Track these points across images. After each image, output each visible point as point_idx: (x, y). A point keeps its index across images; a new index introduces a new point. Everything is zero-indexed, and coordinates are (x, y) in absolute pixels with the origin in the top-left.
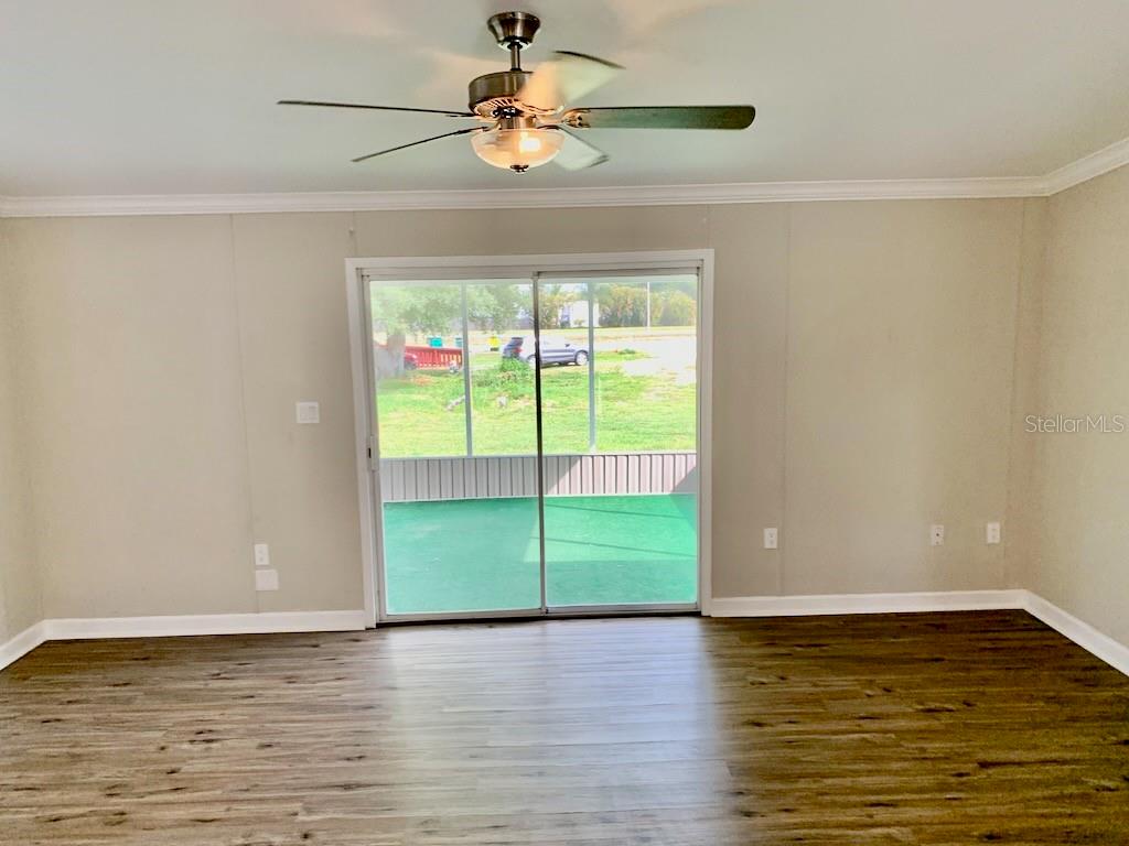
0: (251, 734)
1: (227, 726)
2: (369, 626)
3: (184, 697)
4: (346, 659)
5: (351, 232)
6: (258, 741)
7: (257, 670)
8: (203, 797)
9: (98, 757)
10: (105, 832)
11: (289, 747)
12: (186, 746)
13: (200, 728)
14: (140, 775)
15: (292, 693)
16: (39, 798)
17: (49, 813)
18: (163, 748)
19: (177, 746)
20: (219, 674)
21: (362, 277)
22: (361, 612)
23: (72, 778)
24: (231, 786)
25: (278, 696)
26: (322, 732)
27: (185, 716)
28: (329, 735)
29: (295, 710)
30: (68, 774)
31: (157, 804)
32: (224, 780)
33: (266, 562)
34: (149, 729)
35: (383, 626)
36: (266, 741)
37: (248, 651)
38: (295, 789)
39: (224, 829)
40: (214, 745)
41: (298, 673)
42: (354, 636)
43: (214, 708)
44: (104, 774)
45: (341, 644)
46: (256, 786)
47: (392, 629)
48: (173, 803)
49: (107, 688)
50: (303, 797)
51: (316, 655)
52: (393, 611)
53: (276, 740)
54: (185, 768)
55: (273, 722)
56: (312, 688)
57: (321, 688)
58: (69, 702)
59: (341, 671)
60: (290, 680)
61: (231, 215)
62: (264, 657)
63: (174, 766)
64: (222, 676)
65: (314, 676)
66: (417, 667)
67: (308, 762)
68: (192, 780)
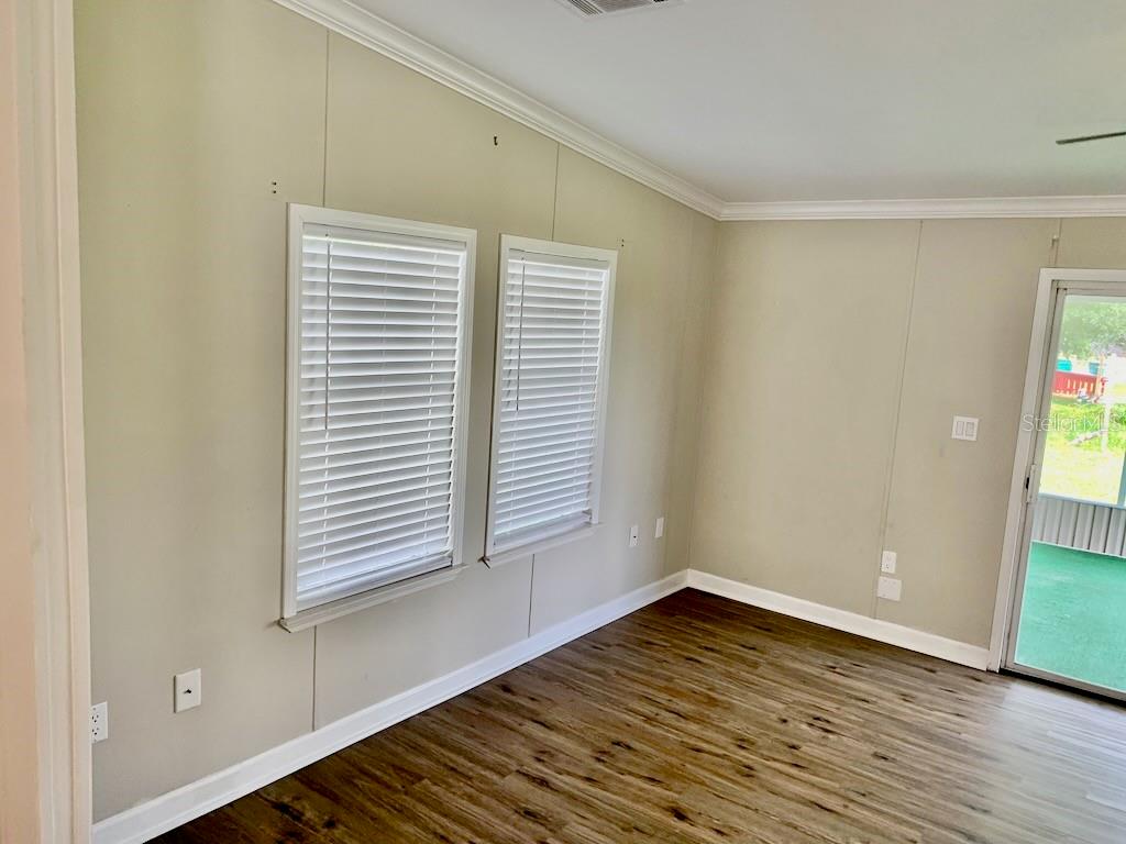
0: (867, 739)
1: (842, 722)
2: (992, 668)
3: (804, 679)
4: (965, 696)
5: (1054, 241)
6: (874, 749)
7: (870, 676)
8: (824, 784)
9: (729, 708)
10: (734, 778)
11: (903, 767)
12: (804, 727)
13: (818, 714)
14: (764, 738)
15: (906, 711)
16: (682, 724)
17: (692, 742)
18: (785, 721)
19: (797, 723)
20: (835, 668)
21: (1058, 289)
22: (986, 650)
23: (709, 717)
24: (848, 785)
25: (894, 711)
26: (941, 766)
27: (805, 698)
28: (949, 772)
29: (911, 731)
30: (707, 712)
31: (781, 772)
32: (843, 776)
33: (892, 570)
34: (774, 698)
35: (1007, 674)
36: (882, 751)
37: (863, 654)
38: (912, 815)
39: (841, 825)
40: (831, 736)
41: (914, 693)
42: (973, 673)
43: (833, 700)
44: (734, 724)
45: (960, 679)
46: (871, 793)
47: (1018, 681)
48: (794, 778)
49: (737, 647)
50: (923, 828)
51: (933, 681)
52: (1022, 660)
53: (892, 756)
54: (804, 748)
55: (888, 735)
56: (929, 715)
57: (936, 717)
58: (706, 648)
59: (963, 708)
60: (905, 698)
61: (922, 221)
62: (880, 665)
63: (795, 742)
64: (837, 670)
65: (931, 702)
66: (1050, 734)
67: (926, 792)
68: (811, 762)
